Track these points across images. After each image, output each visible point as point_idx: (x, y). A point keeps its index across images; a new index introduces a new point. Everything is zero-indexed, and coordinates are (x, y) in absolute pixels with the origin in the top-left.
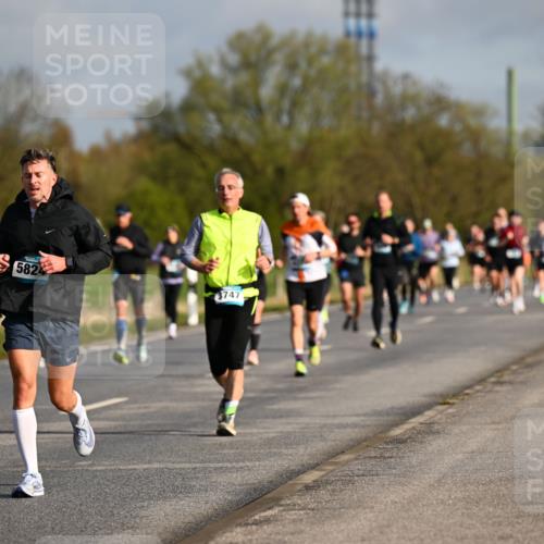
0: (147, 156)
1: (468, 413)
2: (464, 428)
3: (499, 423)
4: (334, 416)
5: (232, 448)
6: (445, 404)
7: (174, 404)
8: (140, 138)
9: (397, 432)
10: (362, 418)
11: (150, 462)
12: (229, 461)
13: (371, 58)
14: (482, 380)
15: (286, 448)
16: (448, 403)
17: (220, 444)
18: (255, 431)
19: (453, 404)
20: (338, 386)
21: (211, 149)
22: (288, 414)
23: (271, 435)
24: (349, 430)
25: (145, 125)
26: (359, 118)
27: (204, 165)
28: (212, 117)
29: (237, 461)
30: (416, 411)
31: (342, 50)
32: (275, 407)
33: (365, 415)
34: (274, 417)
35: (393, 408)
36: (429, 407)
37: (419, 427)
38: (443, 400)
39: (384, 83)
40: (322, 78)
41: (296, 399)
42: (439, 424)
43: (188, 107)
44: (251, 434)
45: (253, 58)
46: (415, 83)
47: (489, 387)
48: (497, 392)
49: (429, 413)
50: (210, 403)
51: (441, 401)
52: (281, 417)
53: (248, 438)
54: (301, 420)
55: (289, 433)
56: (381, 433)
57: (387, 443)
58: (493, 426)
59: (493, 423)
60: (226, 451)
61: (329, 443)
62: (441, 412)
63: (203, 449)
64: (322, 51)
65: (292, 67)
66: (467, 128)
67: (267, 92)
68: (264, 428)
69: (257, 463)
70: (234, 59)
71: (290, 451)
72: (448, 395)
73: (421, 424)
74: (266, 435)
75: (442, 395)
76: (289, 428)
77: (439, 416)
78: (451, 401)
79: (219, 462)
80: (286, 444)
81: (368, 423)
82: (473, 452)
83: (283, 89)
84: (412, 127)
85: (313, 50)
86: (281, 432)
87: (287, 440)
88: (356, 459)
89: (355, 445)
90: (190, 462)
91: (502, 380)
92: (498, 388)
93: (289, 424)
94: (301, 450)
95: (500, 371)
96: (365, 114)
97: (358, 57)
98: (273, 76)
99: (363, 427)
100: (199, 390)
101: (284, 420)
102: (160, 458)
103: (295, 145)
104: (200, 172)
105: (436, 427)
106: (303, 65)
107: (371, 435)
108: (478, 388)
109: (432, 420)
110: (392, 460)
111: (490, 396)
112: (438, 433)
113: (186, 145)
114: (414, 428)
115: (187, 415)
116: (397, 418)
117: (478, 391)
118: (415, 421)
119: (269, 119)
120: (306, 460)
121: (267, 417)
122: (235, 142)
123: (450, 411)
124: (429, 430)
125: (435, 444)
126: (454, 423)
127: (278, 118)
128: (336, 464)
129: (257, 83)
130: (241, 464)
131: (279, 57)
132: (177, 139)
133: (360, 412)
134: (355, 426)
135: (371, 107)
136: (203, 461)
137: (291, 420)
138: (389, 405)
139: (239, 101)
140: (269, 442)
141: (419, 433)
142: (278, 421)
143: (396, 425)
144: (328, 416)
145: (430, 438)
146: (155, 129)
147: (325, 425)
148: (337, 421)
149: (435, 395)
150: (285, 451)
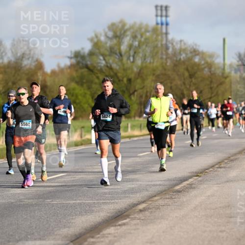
0: (75, 74)
1: (207, 180)
2: (205, 186)
3: (220, 184)
4: (151, 181)
5: (109, 194)
6: (197, 176)
7: (86, 176)
8: (72, 66)
9: (178, 188)
11: (75, 200)
12: (108, 200)
13: (166, 34)
14: (213, 167)
15: (132, 194)
18: (119, 187)
21: (101, 71)
22: (133, 180)
23: (126, 189)
24: (158, 187)
25: (74, 61)
26: (162, 58)
27: (98, 78)
28: (102, 58)
29: (112, 200)
30: (185, 179)
31: (155, 30)
32: (127, 177)
33: (164, 181)
35: (176, 178)
36: (191, 177)
37: (187, 186)
38: (197, 174)
39: (172, 44)
40: (147, 42)
41: (136, 174)
42: (195, 184)
43: (91, 54)
46: (185, 44)
47: (216, 169)
48: (219, 171)
49: (191, 180)
51: (195, 175)
52: (130, 181)
53: (116, 190)
55: (133, 188)
56: (171, 188)
57: (173, 192)
59: (217, 184)
60: (107, 196)
61: (150, 193)
62: (196, 179)
63: (97, 195)
64: (147, 31)
65: (134, 37)
66: (207, 63)
67: (124, 48)
68: (123, 186)
69: (120, 201)
70: (110, 34)
71: (133, 196)
72: (199, 172)
73: (188, 184)
74: (123, 189)
77: (195, 181)
78: (200, 175)
79: (104, 200)
82: (209, 196)
83: (130, 47)
84: (184, 62)
85: (143, 30)
86: (130, 188)
87: (132, 191)
88: (161, 199)
89: (160, 193)
90: (92, 200)
91: (221, 166)
94: (138, 195)
95: (220, 163)
96: (165, 57)
97: (162, 33)
98: (127, 41)
99: (164, 185)
101: (131, 183)
102: (80, 198)
103: (135, 69)
104: (96, 81)
105: (194, 186)
106: (139, 37)
107: (167, 189)
108: (211, 169)
109: (192, 183)
110: (176, 199)
111: (216, 173)
112: (195, 188)
113: (90, 69)
114: (184, 186)
115: (91, 181)
116: (177, 182)
117: (211, 171)
118: (185, 183)
119: (125, 59)
120: (140, 199)
121: (124, 182)
122: (111, 68)
123: (200, 179)
124: (191, 187)
125: (193, 193)
126: (201, 184)
127: (128, 58)
128: (152, 201)
129: (120, 44)
131: (128, 33)
133: (162, 179)
134: (160, 185)
135: (167, 54)
136: (97, 200)
137: (134, 183)
138: (174, 177)
139: (112, 51)
140: (125, 192)
141: (187, 188)
142: (128, 183)
143: (177, 185)
144: (149, 181)
145: (192, 190)
146: (78, 63)
147: (148, 185)
148: (153, 183)
149: (193, 172)
150: (131, 196)
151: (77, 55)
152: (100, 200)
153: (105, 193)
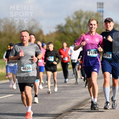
0: (58, 36)
5: (75, 94)
8: (57, 32)
11: (58, 97)
13: (102, 16)
26: (100, 28)
27: (69, 38)
28: (71, 28)
43: (66, 26)
45: (79, 16)
63: (69, 95)
64: (93, 15)
69: (80, 97)
70: (75, 16)
79: (72, 97)
80: (86, 93)
97: (100, 16)
98: (83, 20)
104: (68, 39)
106: (89, 17)
113: (66, 34)
122: (75, 33)
130: (77, 98)
131: (84, 16)
136: (69, 97)
140: (82, 93)
146: (60, 31)
150: (86, 95)
151: (59, 27)
153: (73, 94)
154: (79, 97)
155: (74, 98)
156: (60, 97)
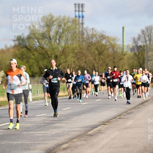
0: (17, 52)
1: (111, 127)
2: (110, 132)
3: (120, 130)
4: (72, 128)
5: (42, 137)
6: (104, 124)
7: (25, 124)
8: (15, 46)
9: (90, 133)
10: (80, 129)
11: (18, 141)
12: (41, 141)
13: (82, 24)
14: (115, 118)
15: (58, 137)
16: (105, 124)
17: (39, 136)
18: (49, 132)
19: (107, 124)
20: (73, 119)
21: (36, 50)
22: (59, 127)
23: (53, 134)
24: (76, 132)
25: (17, 43)
26: (79, 41)
27: (34, 55)
28: (36, 41)
29: (44, 141)
30: (96, 127)
31: (74, 21)
32: (55, 125)
33: (81, 128)
34: (54, 128)
35: (89, 126)
36: (99, 125)
37: (97, 131)
38: (104, 123)
39: (87, 31)
40: (68, 29)
41: (61, 123)
42: (102, 130)
43: (29, 38)
44: (48, 133)
45: (48, 23)
46: (95, 31)
47: (117, 119)
48: (120, 121)
49: (99, 127)
50: (35, 124)
51: (103, 123)
52: (56, 128)
53: (47, 134)
54: (62, 129)
55: (59, 133)
56: (86, 133)
57: (87, 136)
58: (118, 131)
59: (118, 130)
60: (40, 138)
61: (70, 136)
62: (103, 127)
63: (33, 138)
64: (68, 22)
65: (60, 26)
66: (111, 44)
67: (52, 34)
68: (52, 131)
69: (49, 142)
71: (59, 138)
72: (105, 122)
73: (97, 130)
74: (52, 134)
75: (103, 122)
76: (59, 131)
77: (102, 128)
78: (106, 124)
79: (38, 141)
80: (58, 136)
81: (81, 130)
82: (112, 139)
83: (57, 33)
84: (95, 44)
85: (66, 21)
86: (56, 133)
87: (58, 135)
88: (78, 140)
89: (78, 137)
90: (30, 141)
91: (121, 117)
92: (120, 120)
93: (58, 130)
94: (62, 138)
95: (120, 115)
96: (81, 40)
97: (79, 23)
98: (54, 29)
99: (80, 131)
100: (32, 120)
101: (57, 129)
102: (21, 140)
103: (60, 49)
105: (101, 131)
106: (63, 25)
107: (82, 133)
108: (114, 120)
109: (100, 129)
110: (89, 141)
111: (117, 122)
112: (102, 133)
113: (28, 49)
114: (95, 132)
115: (29, 128)
116: (90, 129)
117: (114, 121)
118: (95, 130)
119: (53, 41)
120: (64, 141)
121: (52, 128)
122: (43, 48)
123: (106, 126)
124: (100, 132)
125: (101, 136)
126: (106, 130)
127: (55, 41)
128: (72, 142)
129: (49, 31)
130: (45, 142)
131: (55, 23)
132: (26, 47)
133: (80, 127)
134: (78, 131)
135: (83, 38)
136: (33, 141)
137: (60, 129)
138: (88, 125)
139: (44, 36)
140: (53, 136)
141: (97, 133)
142: (55, 129)
143: (90, 131)
144: (70, 128)
145: (100, 134)
146: (20, 44)
147: (69, 131)
148: (72, 129)
149: (101, 122)
150: (57, 138)
151: (19, 39)
152: (36, 141)
153: (39, 137)
154: (47, 141)
155: (41, 142)
156: (21, 141)
